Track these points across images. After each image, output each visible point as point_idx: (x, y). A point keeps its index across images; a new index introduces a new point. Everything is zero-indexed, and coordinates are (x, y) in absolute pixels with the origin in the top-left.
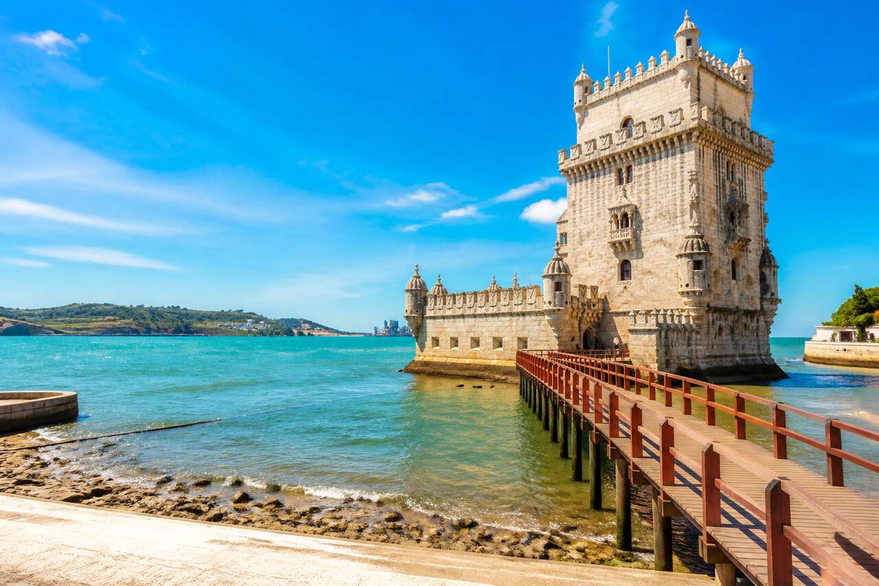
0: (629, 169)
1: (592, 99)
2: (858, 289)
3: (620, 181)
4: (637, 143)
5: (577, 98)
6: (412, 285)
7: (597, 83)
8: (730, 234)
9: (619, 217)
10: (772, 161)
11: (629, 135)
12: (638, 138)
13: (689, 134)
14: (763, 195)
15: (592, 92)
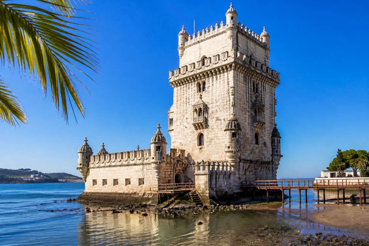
0: (204, 83)
1: (187, 44)
2: (339, 150)
3: (200, 90)
4: (206, 69)
5: (180, 42)
6: (81, 150)
7: (190, 35)
8: (254, 120)
9: (197, 110)
10: (279, 83)
11: (203, 64)
12: (207, 67)
13: (231, 66)
14: (274, 102)
15: (187, 40)
